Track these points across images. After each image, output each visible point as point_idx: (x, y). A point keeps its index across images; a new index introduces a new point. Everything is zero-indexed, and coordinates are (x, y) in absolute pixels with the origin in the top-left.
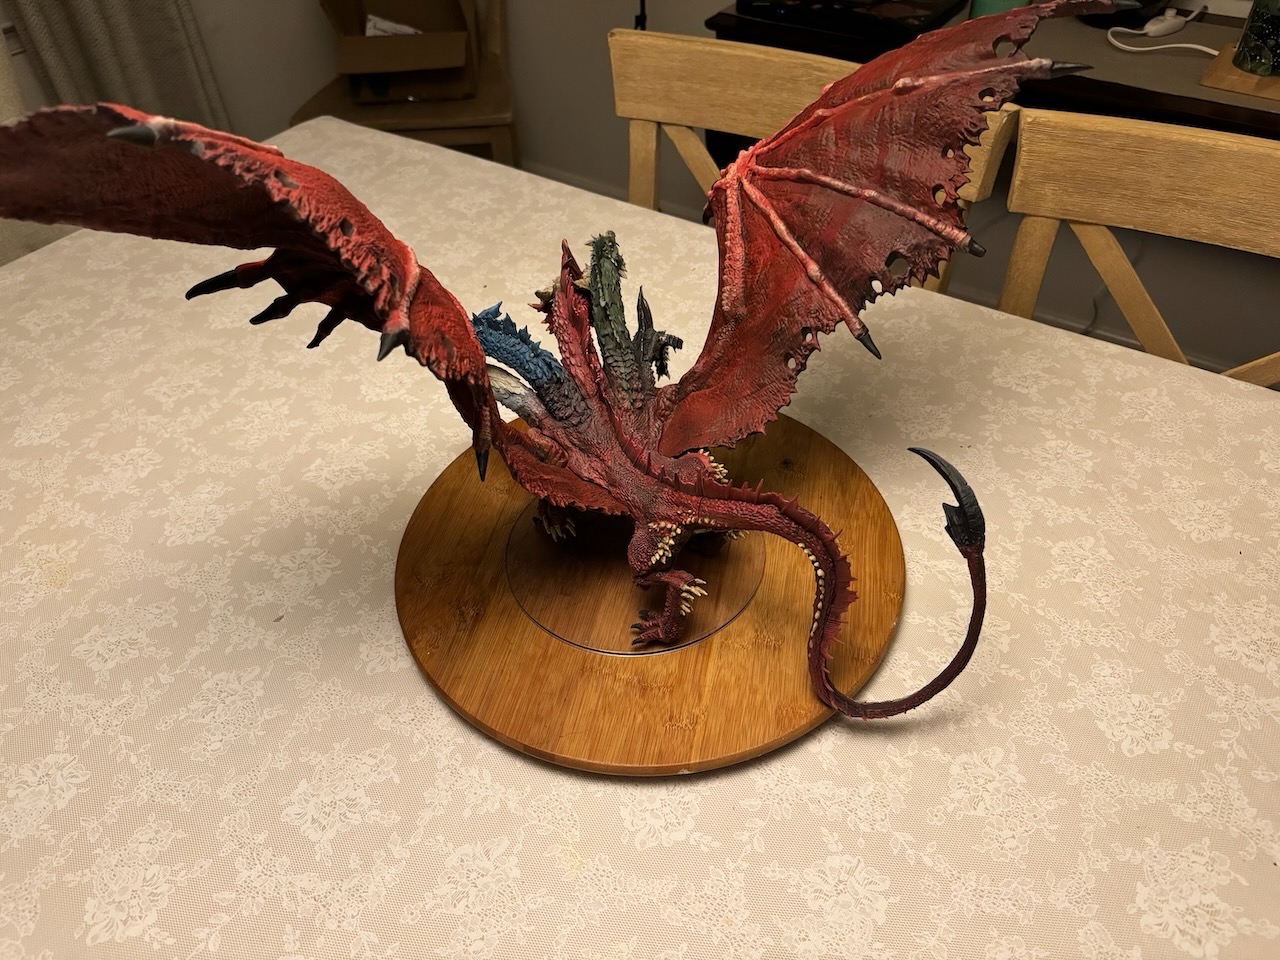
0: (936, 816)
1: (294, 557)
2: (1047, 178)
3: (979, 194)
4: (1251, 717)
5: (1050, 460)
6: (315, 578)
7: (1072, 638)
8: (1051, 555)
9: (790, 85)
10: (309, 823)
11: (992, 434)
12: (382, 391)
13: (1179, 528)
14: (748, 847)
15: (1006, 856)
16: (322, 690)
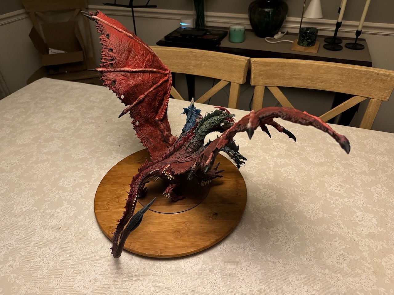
0: (268, 246)
1: (61, 209)
2: (260, 76)
3: (243, 82)
4: (340, 205)
5: (275, 148)
6: (69, 214)
7: (292, 193)
8: (282, 172)
9: (187, 58)
10: (83, 288)
11: (259, 144)
12: (79, 156)
13: (312, 160)
14: (219, 266)
15: (289, 253)
16: (79, 247)
